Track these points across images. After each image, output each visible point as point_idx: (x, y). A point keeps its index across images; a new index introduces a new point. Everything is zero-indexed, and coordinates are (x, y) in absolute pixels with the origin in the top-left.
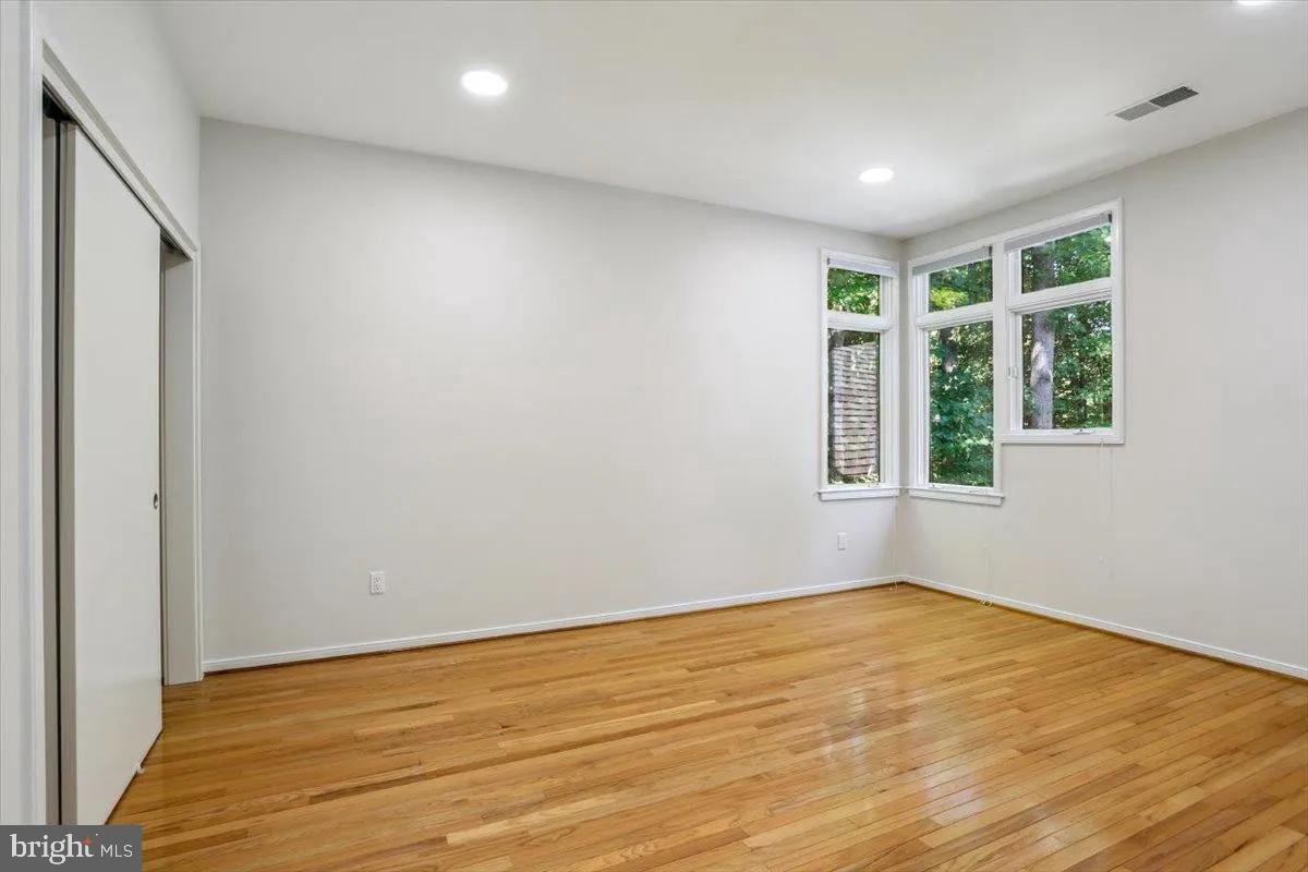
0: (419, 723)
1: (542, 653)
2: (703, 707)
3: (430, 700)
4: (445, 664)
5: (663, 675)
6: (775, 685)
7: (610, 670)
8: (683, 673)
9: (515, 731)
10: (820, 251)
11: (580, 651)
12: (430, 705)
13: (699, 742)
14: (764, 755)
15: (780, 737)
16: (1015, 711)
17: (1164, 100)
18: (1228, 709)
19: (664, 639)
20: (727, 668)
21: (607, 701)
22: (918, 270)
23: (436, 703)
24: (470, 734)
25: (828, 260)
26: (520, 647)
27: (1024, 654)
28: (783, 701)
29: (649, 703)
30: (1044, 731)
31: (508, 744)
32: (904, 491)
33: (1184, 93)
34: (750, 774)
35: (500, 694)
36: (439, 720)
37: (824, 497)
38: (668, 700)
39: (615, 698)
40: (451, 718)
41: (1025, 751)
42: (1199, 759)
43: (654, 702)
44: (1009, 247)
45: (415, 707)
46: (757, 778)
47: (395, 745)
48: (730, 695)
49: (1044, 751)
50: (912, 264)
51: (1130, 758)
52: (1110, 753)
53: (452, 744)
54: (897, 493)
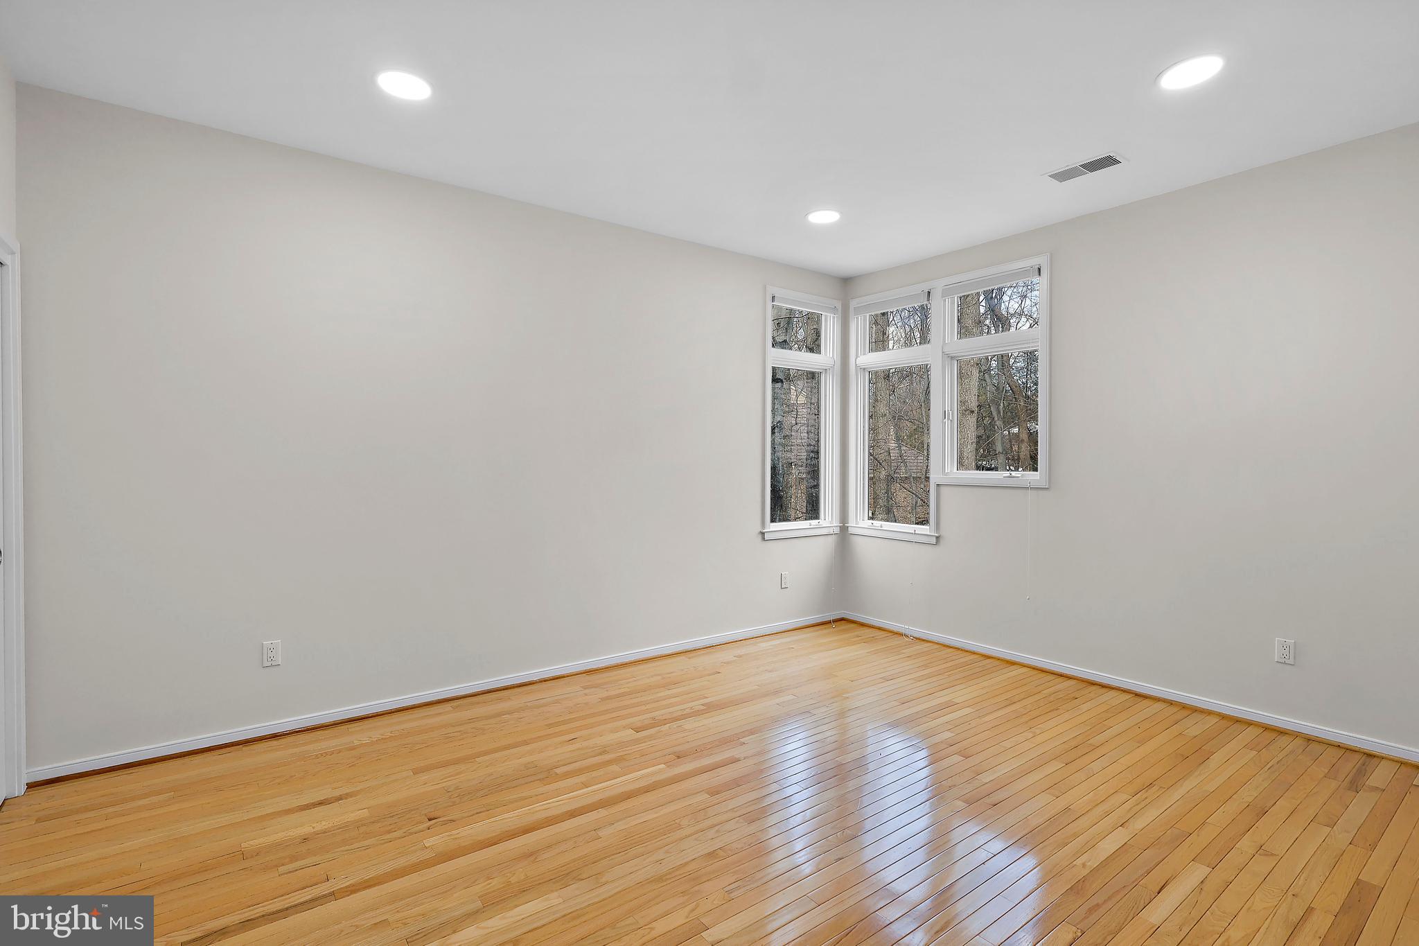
0: (324, 825)
1: (471, 720)
2: (652, 774)
3: (337, 793)
4: (356, 743)
5: (609, 738)
6: (725, 742)
7: (548, 736)
8: (629, 734)
9: (445, 823)
10: (765, 288)
11: (516, 715)
12: (340, 798)
13: (650, 816)
14: (717, 828)
15: (732, 804)
16: (957, 758)
17: (1093, 166)
18: (1142, 742)
19: (605, 694)
20: (674, 725)
21: (548, 774)
22: (858, 310)
23: (348, 796)
24: (389, 832)
25: (773, 297)
26: (447, 715)
27: (962, 694)
28: (735, 761)
29: (594, 774)
30: (986, 778)
31: (436, 841)
32: (844, 529)
33: (1109, 161)
34: (706, 851)
35: (424, 777)
36: (352, 817)
37: (767, 536)
38: (614, 768)
39: (558, 771)
40: (365, 813)
41: (969, 803)
42: (1123, 797)
43: (600, 772)
44: (946, 293)
45: (321, 803)
46: (712, 855)
47: (294, 858)
48: (679, 757)
49: (988, 800)
50: (854, 304)
51: (1062, 803)
52: (1045, 798)
53: (368, 847)
54: (837, 530)
